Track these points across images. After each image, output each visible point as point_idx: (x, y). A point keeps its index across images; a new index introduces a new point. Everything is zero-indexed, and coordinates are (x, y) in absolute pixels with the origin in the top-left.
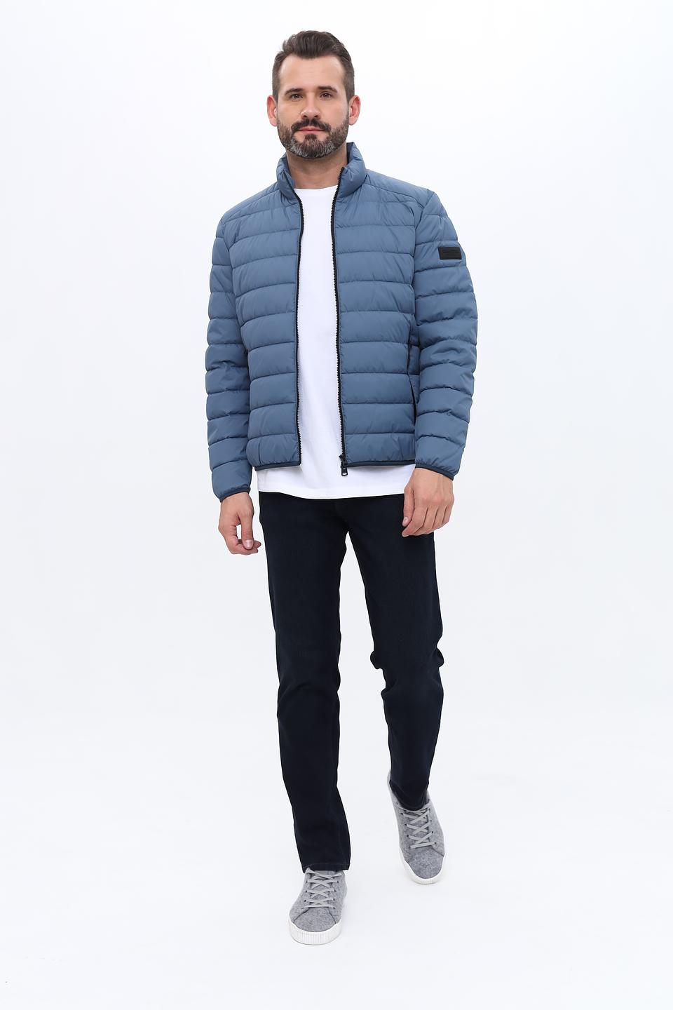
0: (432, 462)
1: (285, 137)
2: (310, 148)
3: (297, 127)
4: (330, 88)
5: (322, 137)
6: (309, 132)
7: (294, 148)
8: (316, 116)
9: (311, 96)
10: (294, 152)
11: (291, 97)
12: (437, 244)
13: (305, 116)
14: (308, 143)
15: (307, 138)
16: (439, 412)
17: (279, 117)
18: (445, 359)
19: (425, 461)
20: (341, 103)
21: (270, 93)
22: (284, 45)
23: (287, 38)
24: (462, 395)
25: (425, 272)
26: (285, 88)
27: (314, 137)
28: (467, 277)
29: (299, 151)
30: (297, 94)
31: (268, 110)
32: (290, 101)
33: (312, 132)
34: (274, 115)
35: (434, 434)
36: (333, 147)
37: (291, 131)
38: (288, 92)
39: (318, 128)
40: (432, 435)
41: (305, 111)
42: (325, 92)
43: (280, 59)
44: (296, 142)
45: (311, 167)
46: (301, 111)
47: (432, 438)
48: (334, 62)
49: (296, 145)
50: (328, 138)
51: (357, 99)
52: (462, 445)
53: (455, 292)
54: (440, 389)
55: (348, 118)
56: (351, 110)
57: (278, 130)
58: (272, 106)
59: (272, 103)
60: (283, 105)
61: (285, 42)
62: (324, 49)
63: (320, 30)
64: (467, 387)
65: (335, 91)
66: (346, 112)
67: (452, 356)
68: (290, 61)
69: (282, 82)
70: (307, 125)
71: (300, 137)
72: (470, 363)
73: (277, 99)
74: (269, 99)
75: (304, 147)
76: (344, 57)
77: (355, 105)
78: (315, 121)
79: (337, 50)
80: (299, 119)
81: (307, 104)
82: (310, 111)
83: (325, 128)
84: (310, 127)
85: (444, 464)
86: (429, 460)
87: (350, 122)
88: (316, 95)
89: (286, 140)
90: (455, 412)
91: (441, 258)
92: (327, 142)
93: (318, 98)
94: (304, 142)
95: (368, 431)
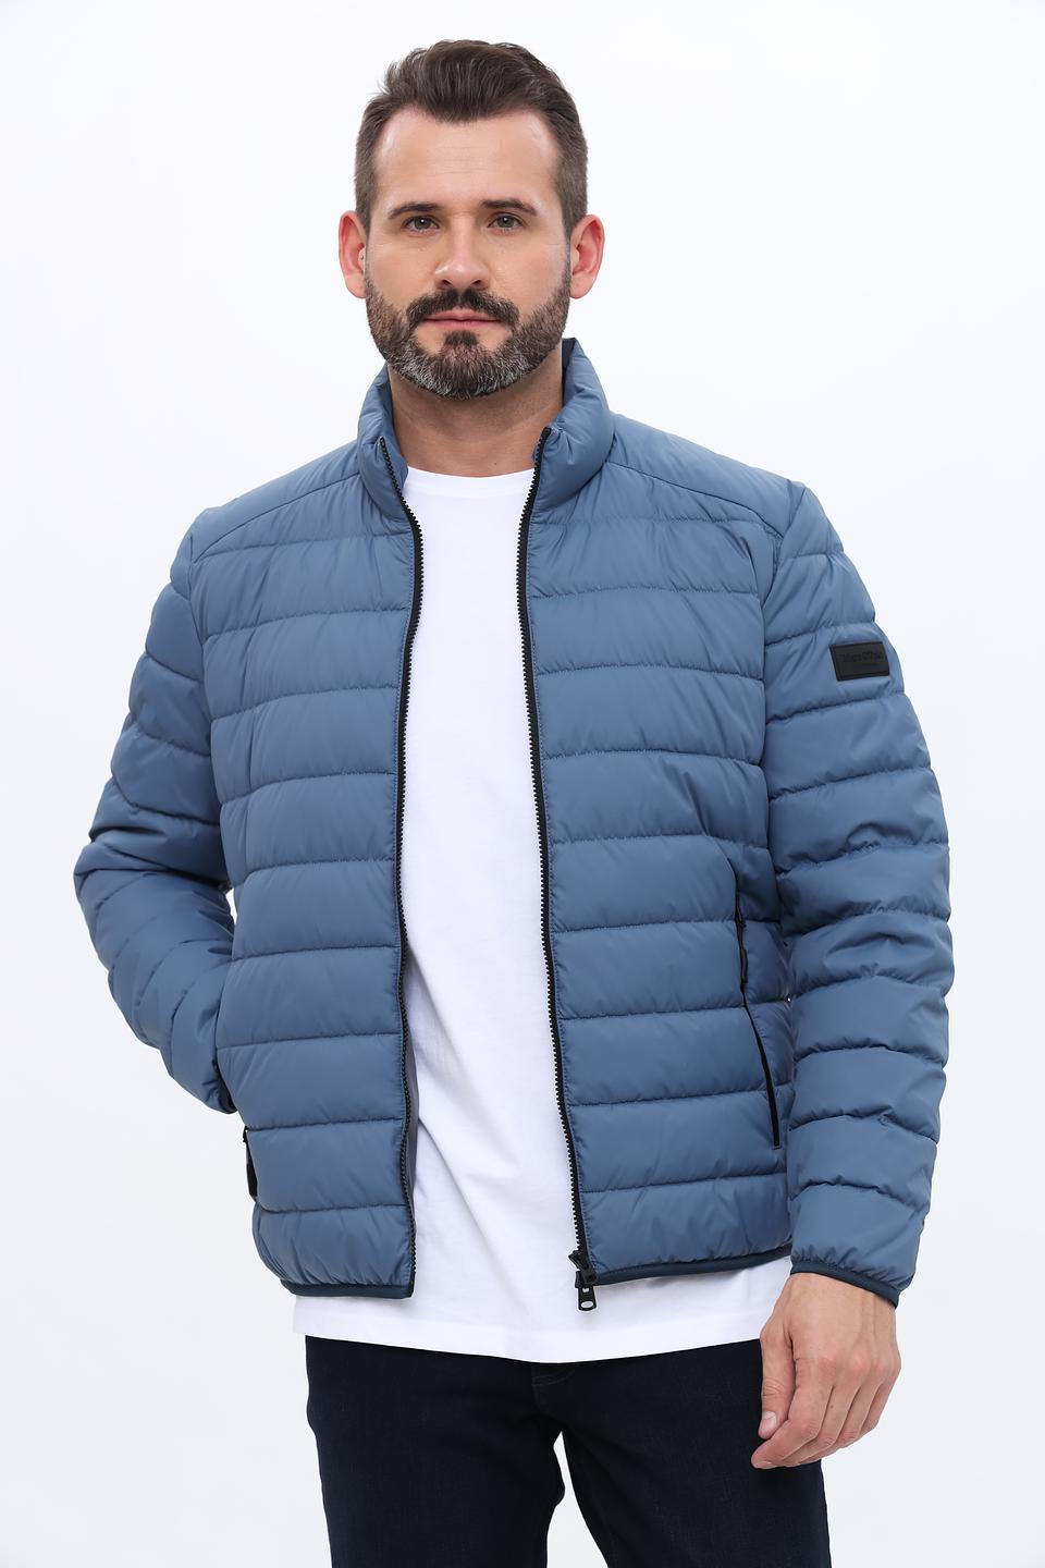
0: (840, 1254)
1: (388, 334)
2: (459, 370)
3: (423, 311)
4: (517, 204)
5: (492, 338)
6: (455, 327)
7: (411, 367)
8: (478, 282)
9: (462, 225)
10: (412, 379)
11: (406, 225)
12: (826, 637)
13: (445, 282)
14: (452, 356)
15: (452, 341)
16: (856, 1115)
17: (371, 270)
18: (868, 962)
19: (820, 1251)
20: (547, 243)
21: (350, 205)
22: (390, 76)
23: (399, 55)
24: (919, 1065)
25: (798, 720)
26: (390, 201)
27: (470, 340)
28: (909, 725)
29: (426, 378)
30: (424, 217)
31: (342, 251)
32: (404, 236)
33: (466, 327)
34: (358, 266)
35: (847, 1177)
36: (523, 364)
37: (405, 320)
38: (398, 212)
39: (483, 315)
40: (839, 1181)
41: (446, 268)
42: (503, 215)
43: (378, 116)
44: (419, 352)
45: (464, 417)
46: (436, 266)
47: (839, 1189)
48: (530, 130)
49: (419, 362)
50: (509, 342)
51: (595, 228)
52: (921, 1207)
53: (883, 770)
54: (854, 1051)
55: (567, 281)
56: (575, 256)
57: (369, 312)
58: (353, 240)
59: (352, 232)
60: (385, 247)
61: (392, 68)
62: (500, 95)
63: (493, 36)
64: (932, 1042)
65: (532, 211)
66: (562, 265)
67: (886, 956)
68: (405, 127)
69: (382, 183)
70: (451, 308)
71: (430, 338)
72: (941, 970)
73: (367, 225)
74: (346, 221)
75: (440, 368)
76: (559, 111)
77: (588, 243)
78: (473, 295)
79: (539, 94)
80: (429, 290)
81: (451, 248)
82: (461, 270)
83: (502, 314)
84: (458, 312)
85: (875, 1261)
86: (832, 1252)
87: (574, 289)
88: (477, 225)
89: (391, 339)
90: (900, 1113)
91: (841, 677)
92: (506, 353)
93: (484, 228)
94: (443, 354)
95: (649, 1181)
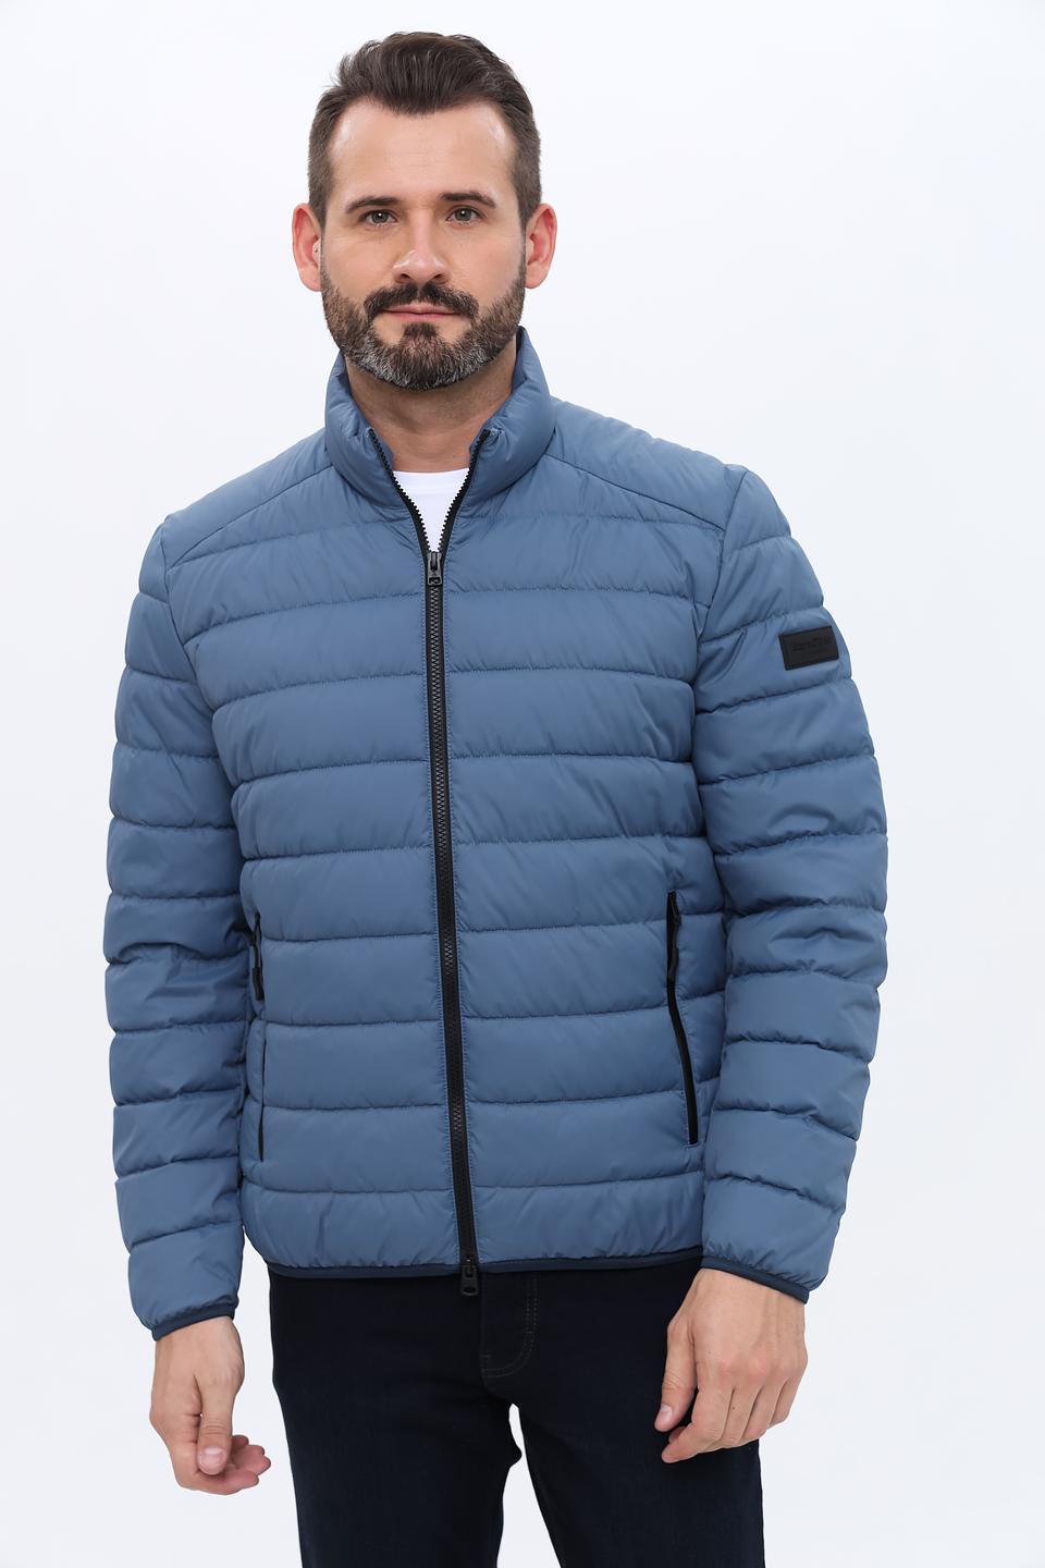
0: (757, 1258)
1: (346, 328)
2: (418, 362)
3: (381, 303)
4: (476, 197)
5: (451, 331)
6: (413, 319)
7: (370, 359)
8: (439, 276)
9: (421, 218)
10: (371, 371)
11: (363, 218)
12: (776, 626)
13: (405, 276)
14: (412, 347)
15: (411, 332)
16: (782, 1111)
17: (327, 264)
18: (805, 958)
19: (737, 1252)
20: (503, 235)
21: (303, 196)
22: (342, 69)
23: (353, 48)
24: (845, 1062)
25: (744, 710)
26: (349, 192)
27: (429, 332)
28: (854, 712)
29: (386, 370)
30: (380, 211)
31: (296, 244)
32: (361, 229)
33: (425, 319)
34: (311, 259)
35: (766, 1176)
36: (481, 357)
37: (363, 313)
38: (355, 206)
39: (442, 308)
40: (758, 1180)
41: (406, 263)
42: (462, 207)
43: (332, 109)
44: (378, 343)
45: (420, 409)
46: (396, 259)
47: (757, 1189)
48: (484, 122)
49: (379, 354)
50: (468, 335)
51: (548, 215)
52: (836, 1207)
53: (827, 758)
54: (789, 1046)
55: (523, 273)
56: (530, 245)
57: (326, 306)
58: (308, 233)
59: (306, 225)
60: (341, 239)
61: (345, 60)
62: (457, 87)
63: (447, 28)
64: (860, 1040)
65: (491, 204)
66: (519, 257)
67: (825, 951)
68: (361, 121)
69: (339, 175)
70: (409, 301)
71: (389, 329)
72: (876, 965)
73: (322, 218)
74: (300, 214)
75: (399, 358)
76: (513, 103)
77: (541, 232)
78: (433, 290)
79: (495, 86)
80: (388, 283)
81: (410, 243)
82: (420, 264)
83: (462, 307)
84: (416, 305)
85: (790, 1266)
86: (751, 1253)
87: (529, 280)
88: (435, 218)
89: (349, 332)
90: (825, 1114)
91: (789, 665)
92: (465, 346)
93: (442, 222)
94: (403, 345)
95: (539, 1183)
